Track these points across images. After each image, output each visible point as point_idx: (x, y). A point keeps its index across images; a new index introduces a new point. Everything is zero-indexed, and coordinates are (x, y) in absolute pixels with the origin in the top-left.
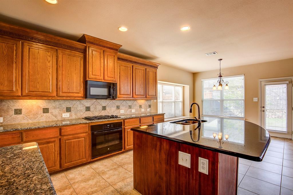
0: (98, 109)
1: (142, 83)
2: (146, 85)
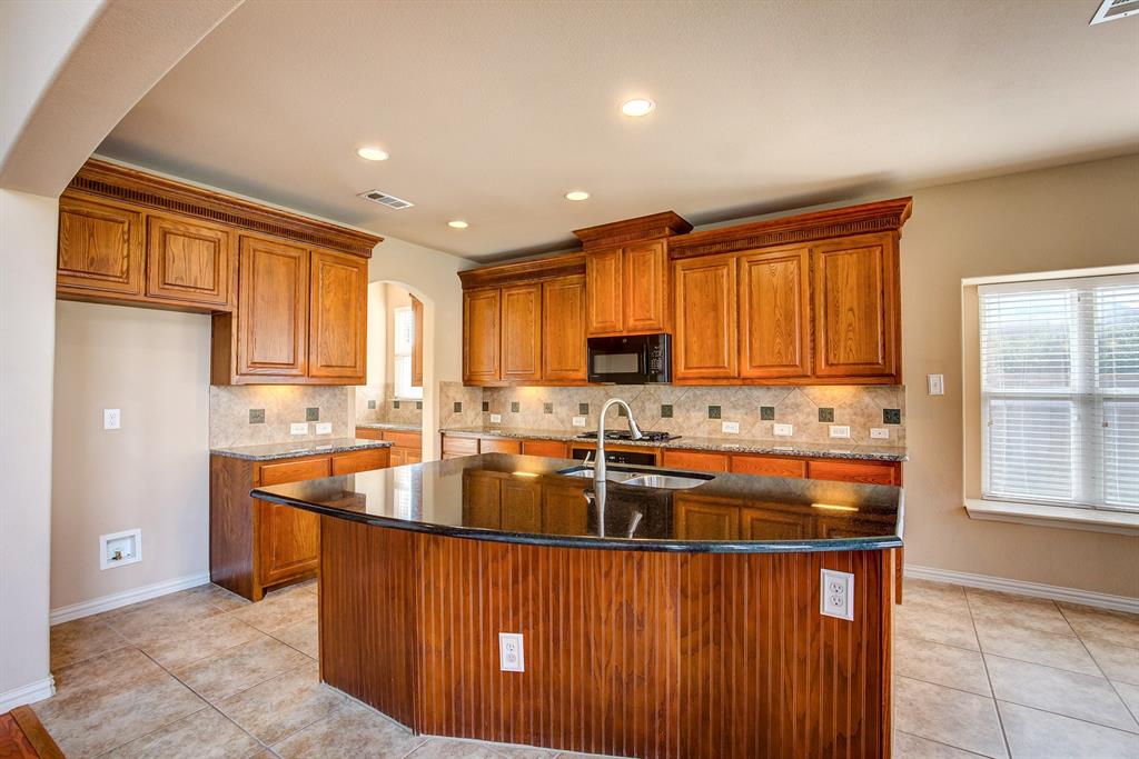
0: (648, 413)
1: (789, 316)
2: (813, 320)
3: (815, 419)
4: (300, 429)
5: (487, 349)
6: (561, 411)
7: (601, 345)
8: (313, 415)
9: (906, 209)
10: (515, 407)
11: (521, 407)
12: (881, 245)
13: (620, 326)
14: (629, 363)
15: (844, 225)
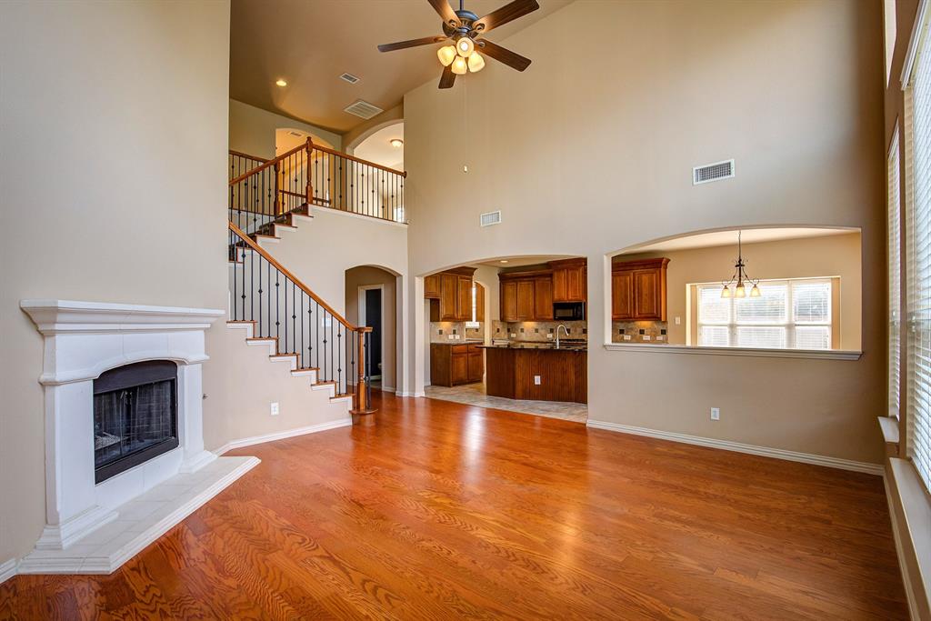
1: (626, 297)
2: (634, 298)
3: (638, 334)
4: (451, 337)
5: (510, 306)
6: (542, 332)
7: (558, 306)
8: (454, 332)
9: (668, 260)
10: (522, 330)
11: (525, 331)
13: (566, 299)
14: (569, 313)
15: (644, 265)
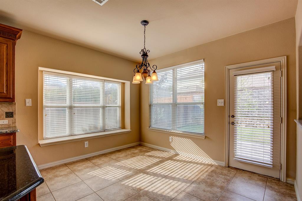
9: (19, 34)
12: (7, 44)
